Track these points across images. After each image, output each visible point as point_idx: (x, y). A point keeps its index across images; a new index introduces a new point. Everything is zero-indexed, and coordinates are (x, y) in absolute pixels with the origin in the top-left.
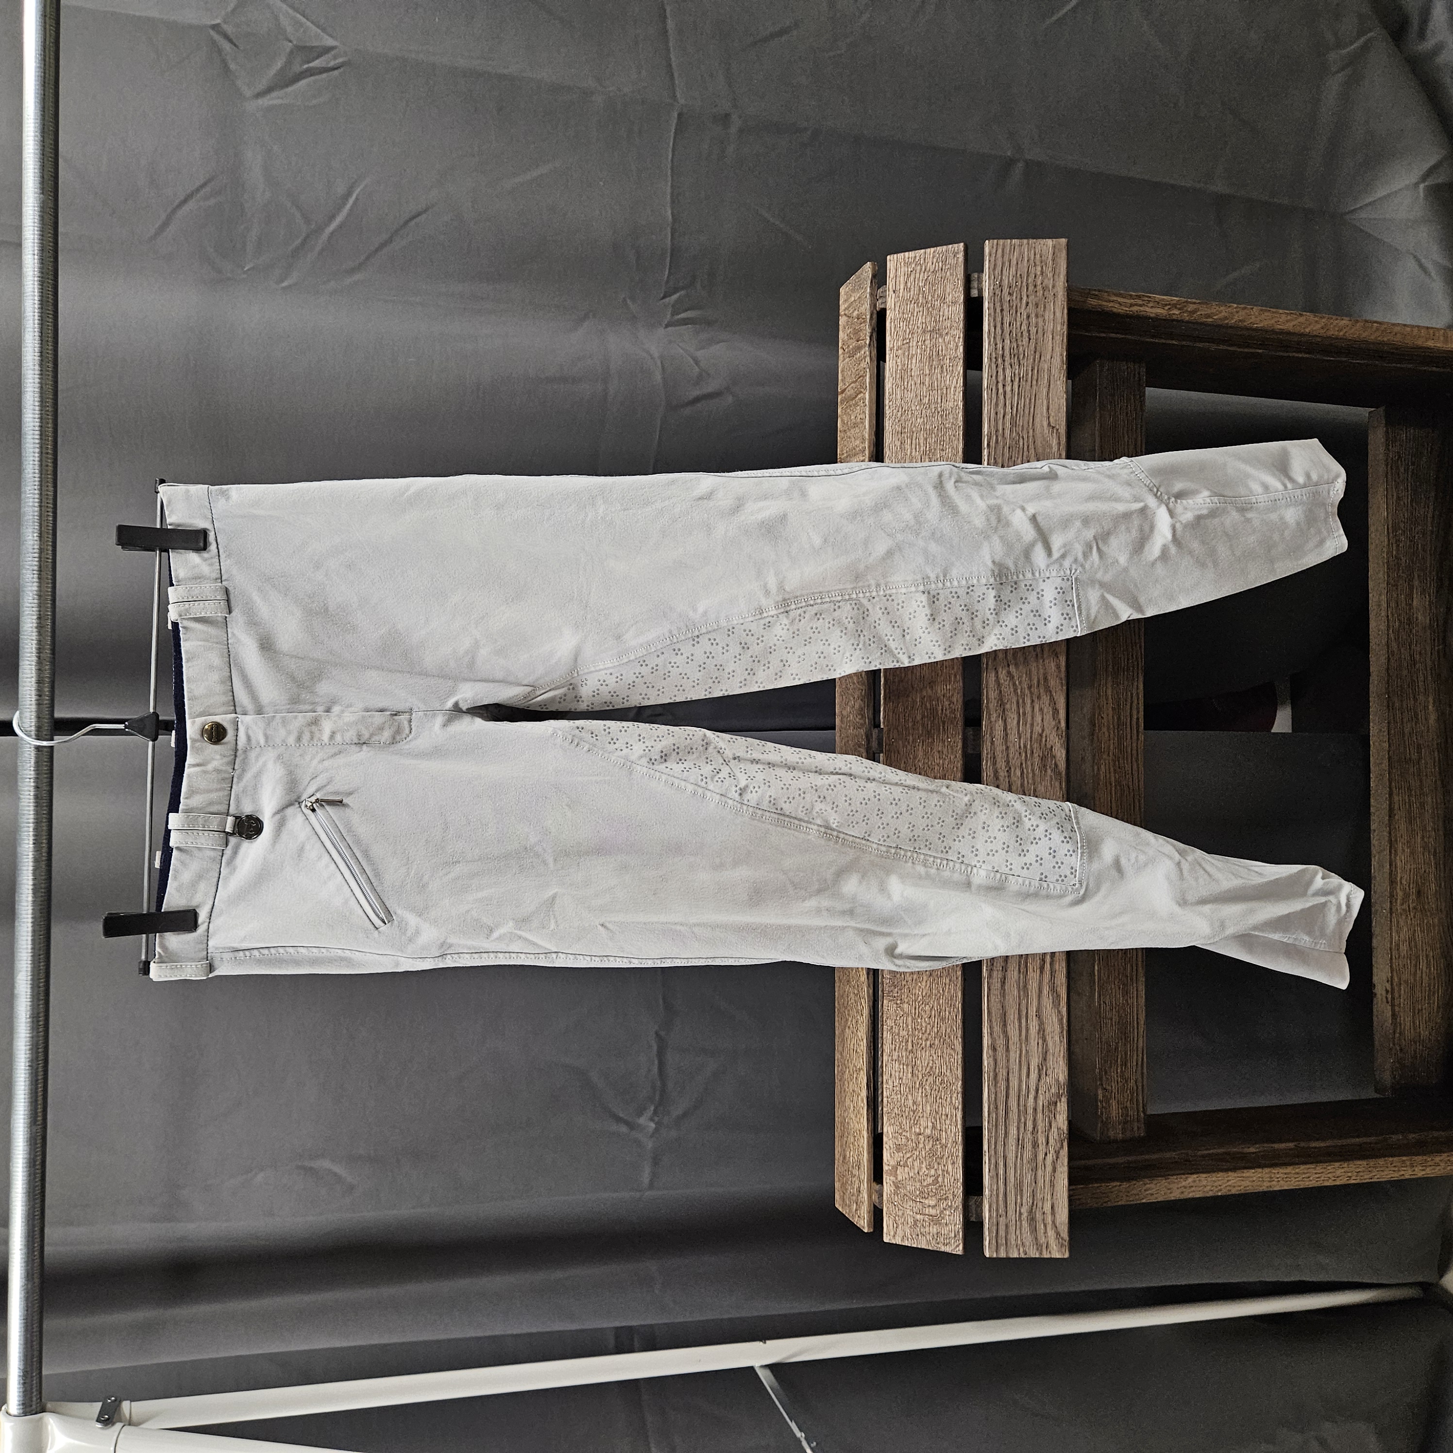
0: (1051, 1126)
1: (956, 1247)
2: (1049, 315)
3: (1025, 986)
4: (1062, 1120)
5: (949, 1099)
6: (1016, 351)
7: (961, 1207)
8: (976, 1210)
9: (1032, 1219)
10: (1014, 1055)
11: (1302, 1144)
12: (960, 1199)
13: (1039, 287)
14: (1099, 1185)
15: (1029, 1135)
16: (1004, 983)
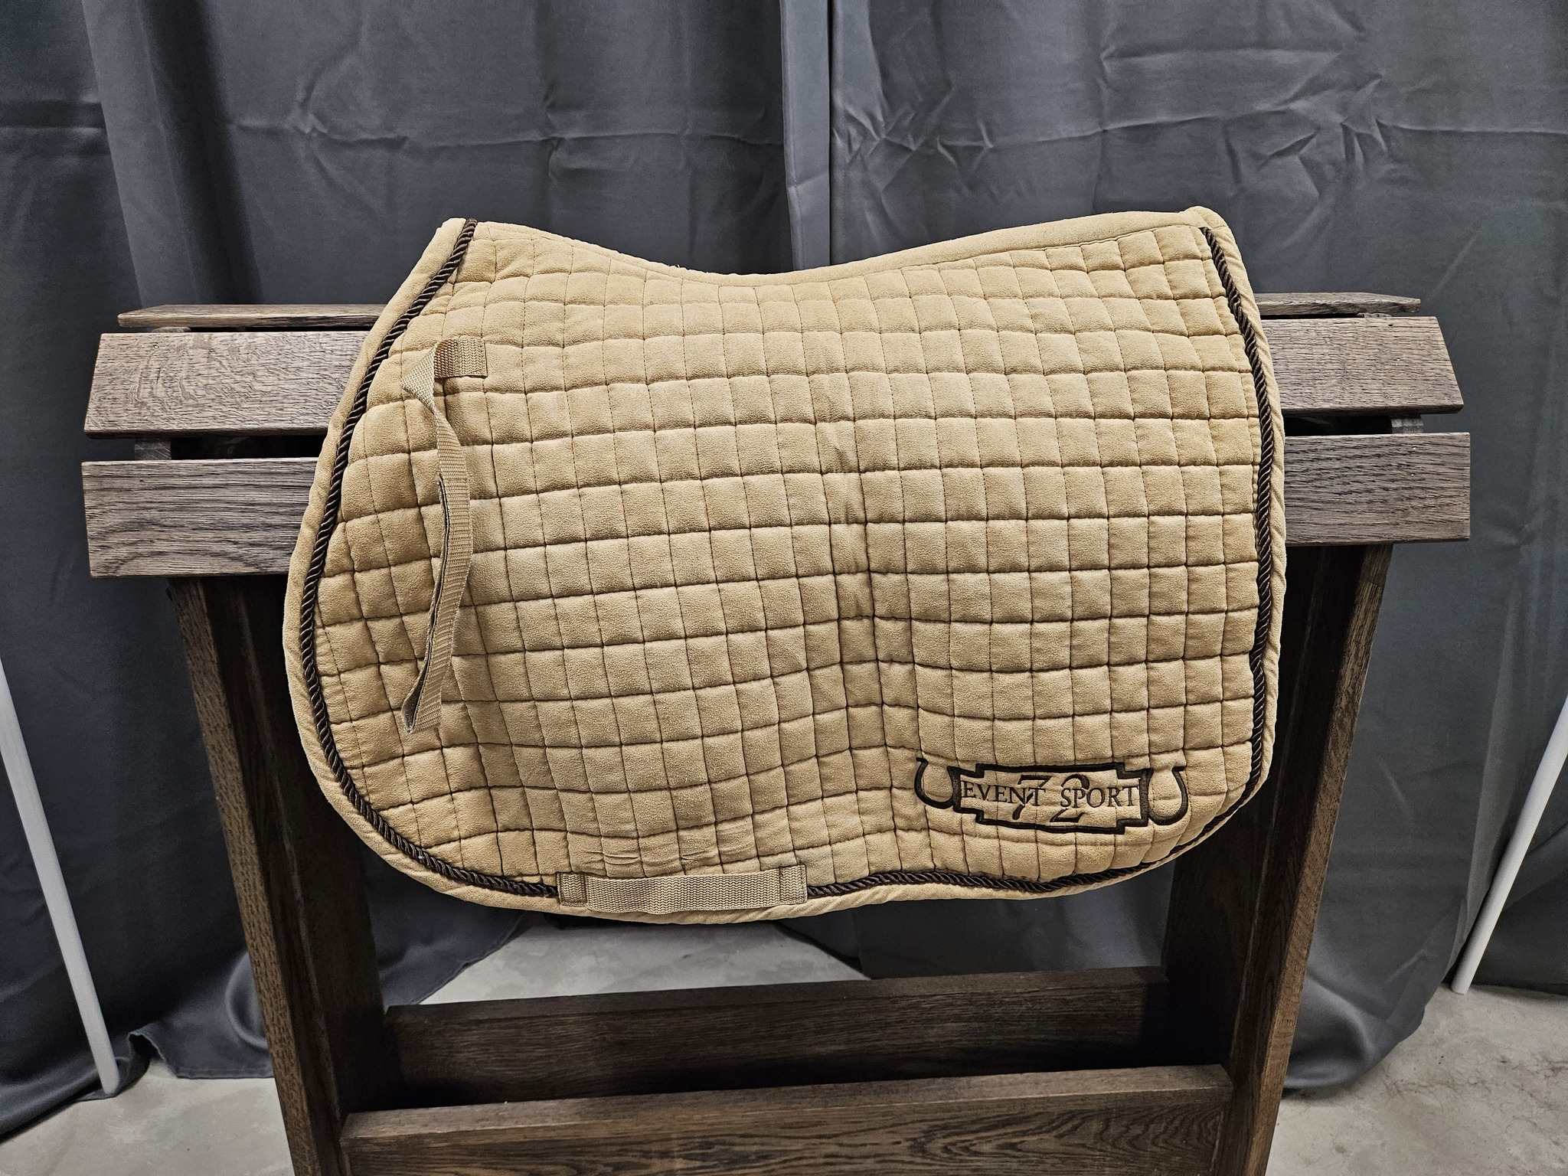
1: (94, 423)
2: (1371, 517)
5: (305, 411)
6: (1325, 476)
7: (152, 428)
8: (149, 451)
9: (142, 525)
11: (301, 909)
12: (164, 427)
13: (1407, 504)
14: (210, 632)
15: (262, 519)
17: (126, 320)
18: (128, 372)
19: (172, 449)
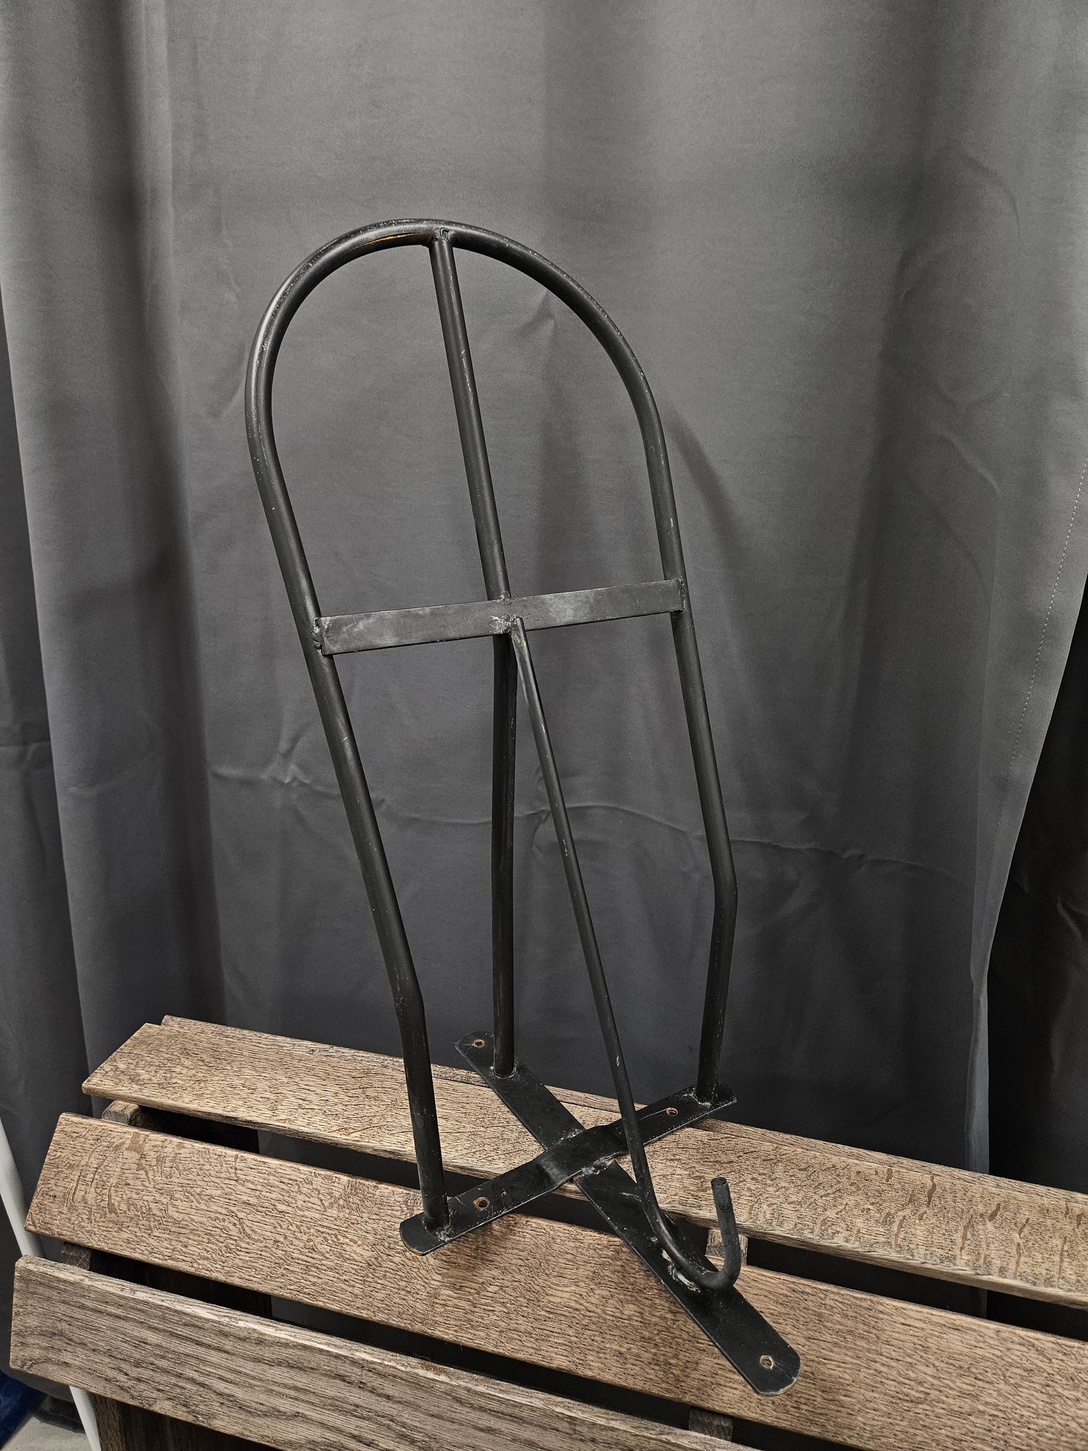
0: (159, 1390)
1: (33, 1220)
3: (336, 1409)
4: (163, 1407)
5: (205, 1254)
7: (76, 1240)
8: (72, 1259)
9: (54, 1333)
10: (249, 1367)
12: (87, 1242)
15: (151, 1359)
16: (344, 1381)
17: (88, 1090)
18: (71, 1167)
19: (91, 1259)
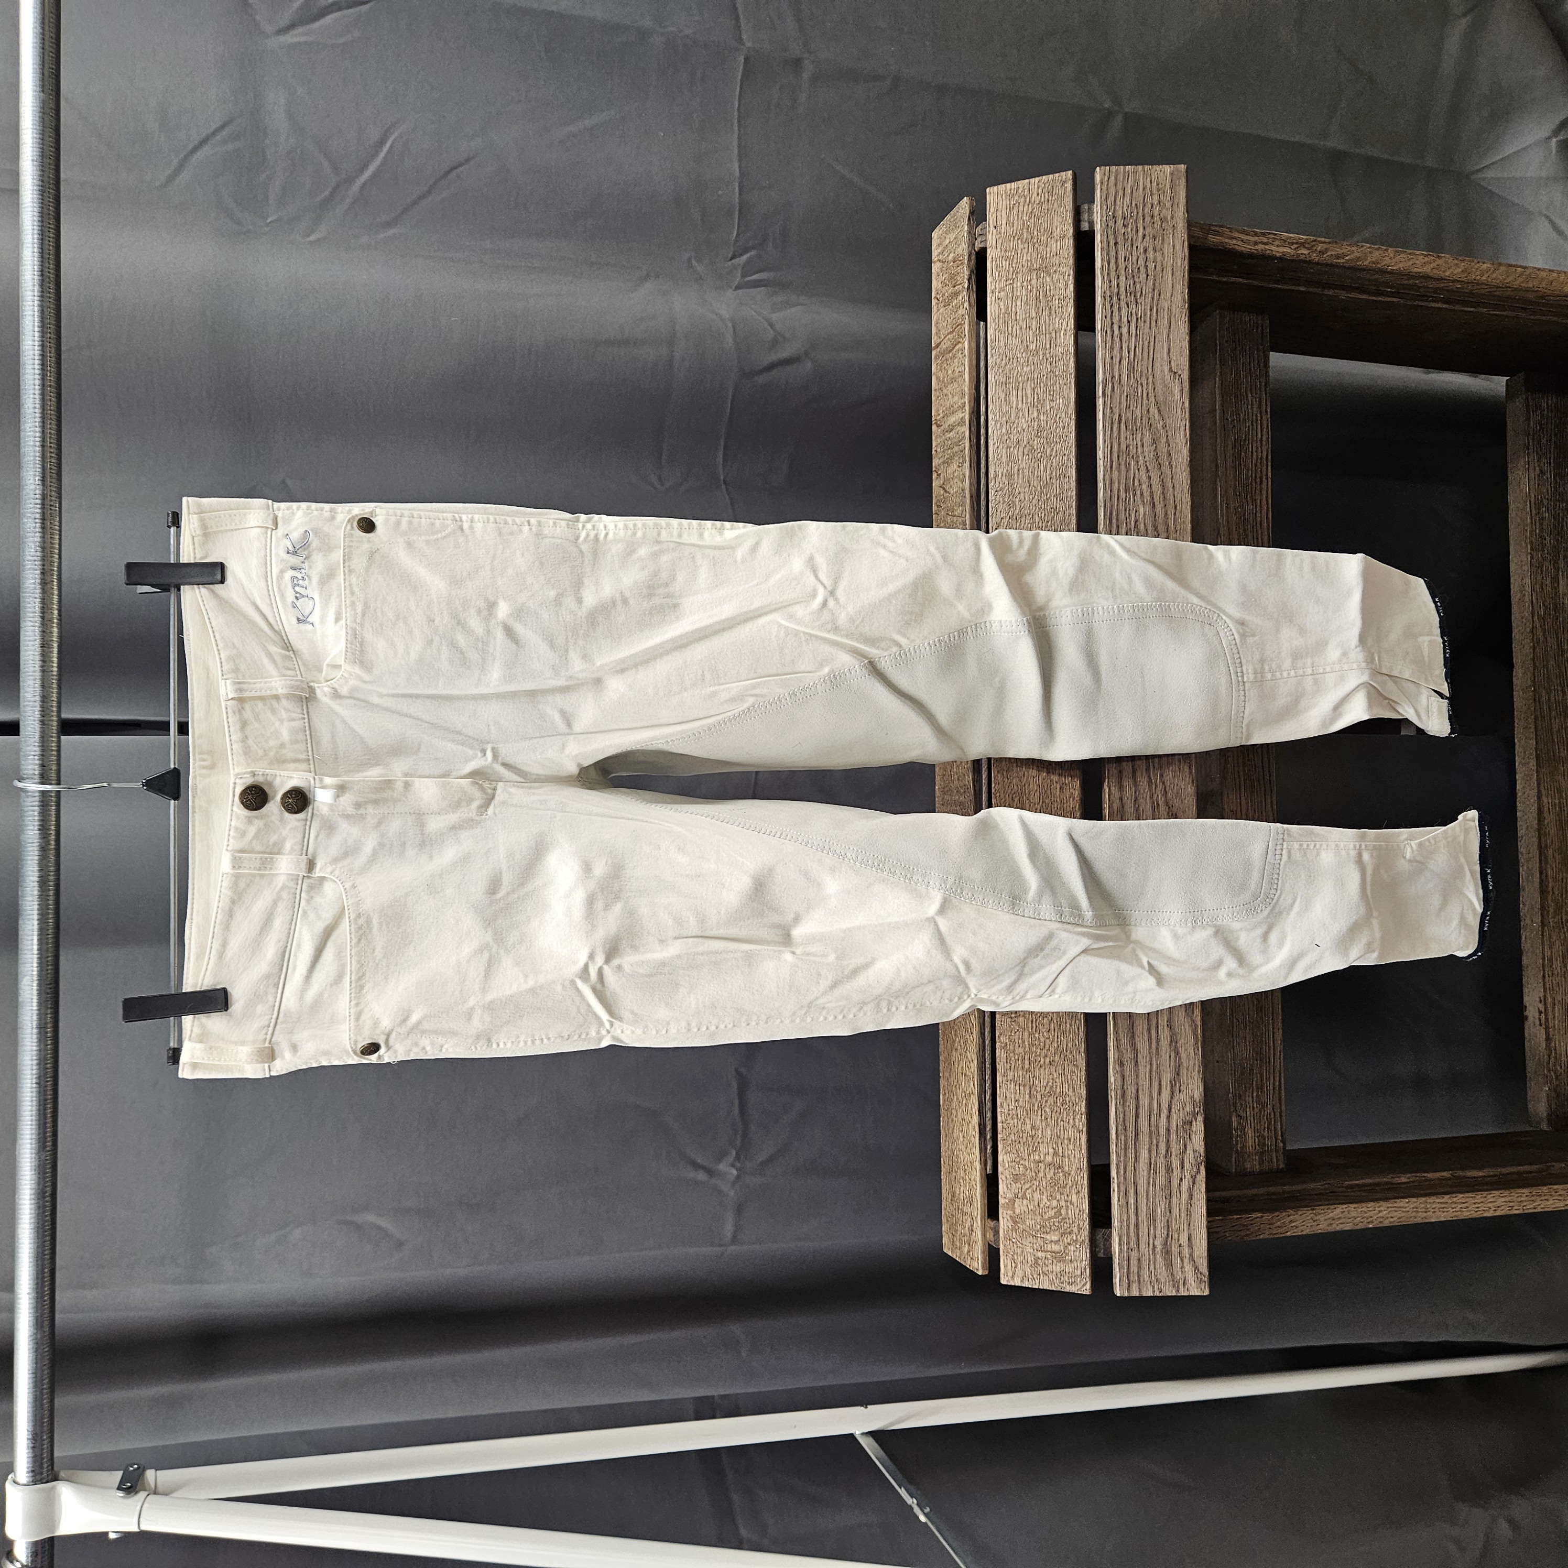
0: (1186, 1148)
1: (1083, 1287)
2: (1167, 249)
4: (1198, 1142)
5: (1071, 1121)
6: (1132, 289)
7: (1087, 1241)
8: (1104, 1245)
9: (1167, 1252)
10: (1144, 1071)
11: (1460, 1173)
12: (1087, 1233)
13: (1156, 219)
14: (1239, 1217)
15: (1162, 1159)
17: (983, 1268)
18: (1037, 1259)
19: (1103, 1227)
